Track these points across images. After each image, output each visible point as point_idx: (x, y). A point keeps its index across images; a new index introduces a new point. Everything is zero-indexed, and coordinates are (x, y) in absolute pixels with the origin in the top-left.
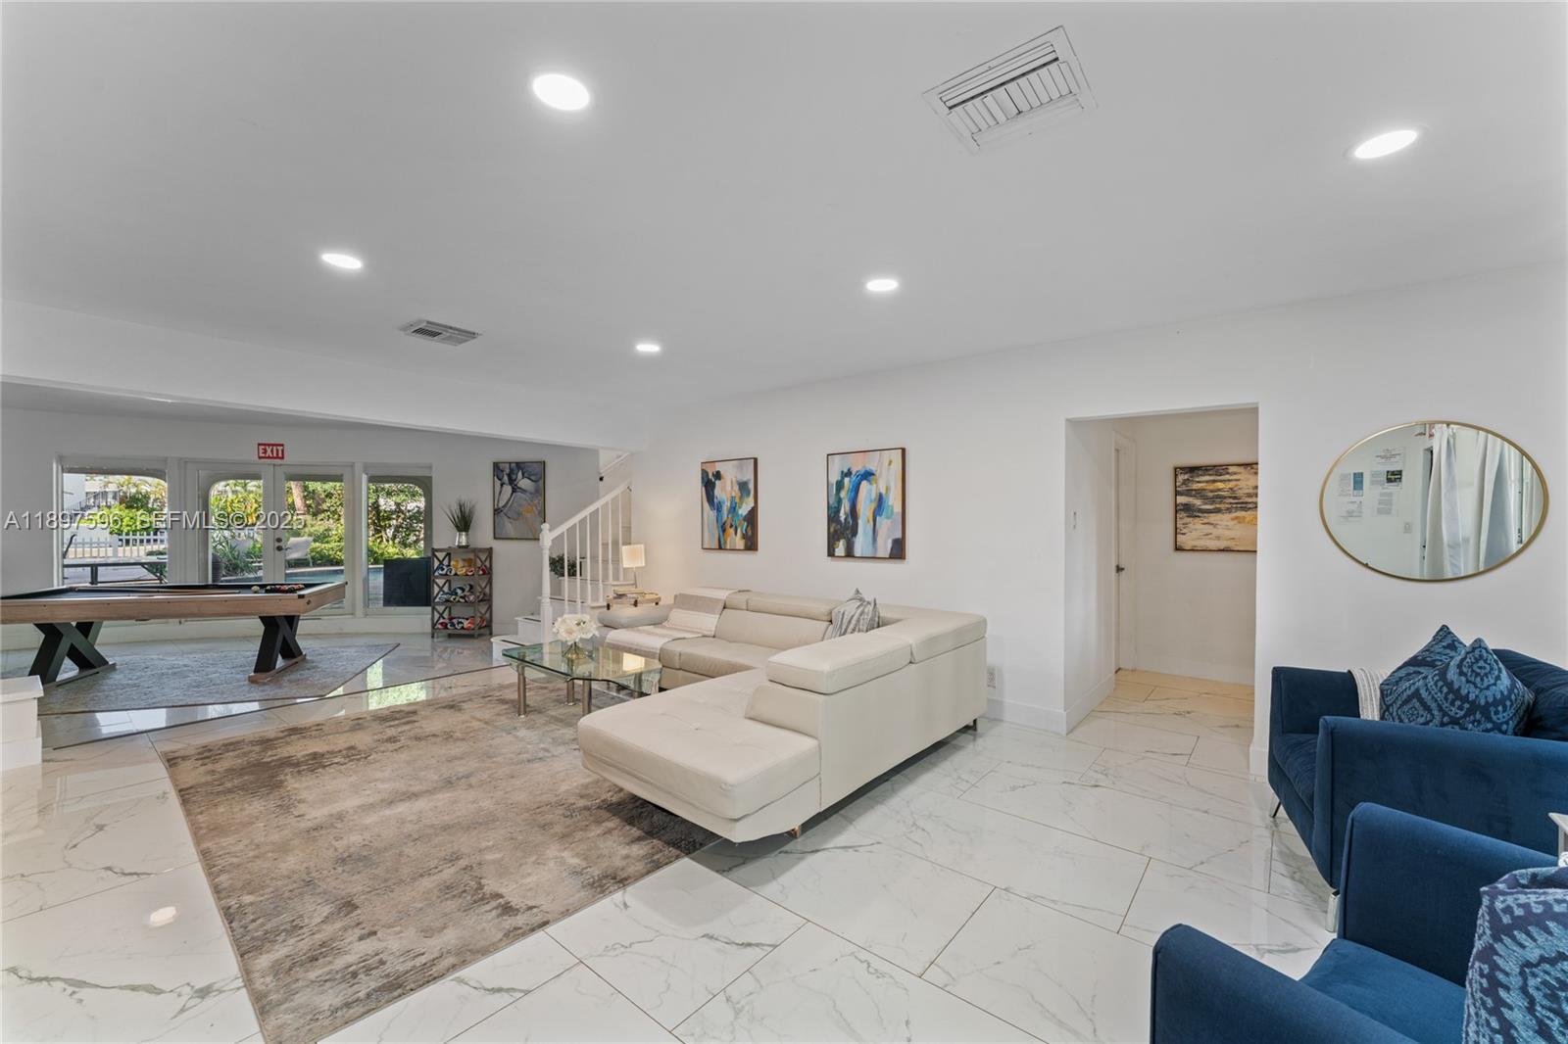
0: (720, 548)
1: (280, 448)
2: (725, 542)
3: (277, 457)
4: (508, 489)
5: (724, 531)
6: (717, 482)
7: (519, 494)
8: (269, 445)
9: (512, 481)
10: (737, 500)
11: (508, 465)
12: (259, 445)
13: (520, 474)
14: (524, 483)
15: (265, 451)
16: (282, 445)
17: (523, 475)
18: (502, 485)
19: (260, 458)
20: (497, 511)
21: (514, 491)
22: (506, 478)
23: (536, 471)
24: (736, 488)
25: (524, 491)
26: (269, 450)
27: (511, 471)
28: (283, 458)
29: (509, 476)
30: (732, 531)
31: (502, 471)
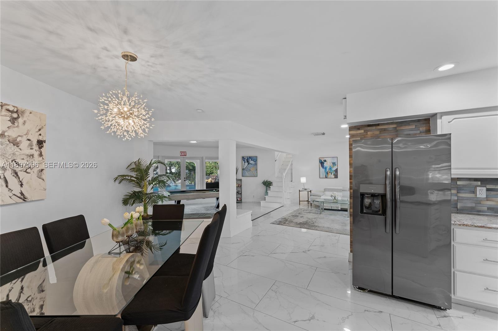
0: (326, 178)
1: (185, 153)
2: (328, 176)
3: (185, 155)
4: (247, 164)
5: (327, 174)
6: (325, 162)
7: (250, 165)
8: (183, 152)
9: (248, 161)
10: (332, 167)
11: (247, 157)
12: (181, 152)
13: (250, 160)
14: (251, 162)
15: (182, 154)
16: (186, 152)
17: (251, 160)
18: (245, 162)
19: (181, 156)
20: (243, 169)
21: (248, 164)
22: (246, 161)
23: (255, 159)
24: (332, 164)
25: (251, 164)
26: (183, 153)
27: (248, 159)
28: (186, 156)
29: (247, 160)
30: (330, 174)
31: (245, 159)
